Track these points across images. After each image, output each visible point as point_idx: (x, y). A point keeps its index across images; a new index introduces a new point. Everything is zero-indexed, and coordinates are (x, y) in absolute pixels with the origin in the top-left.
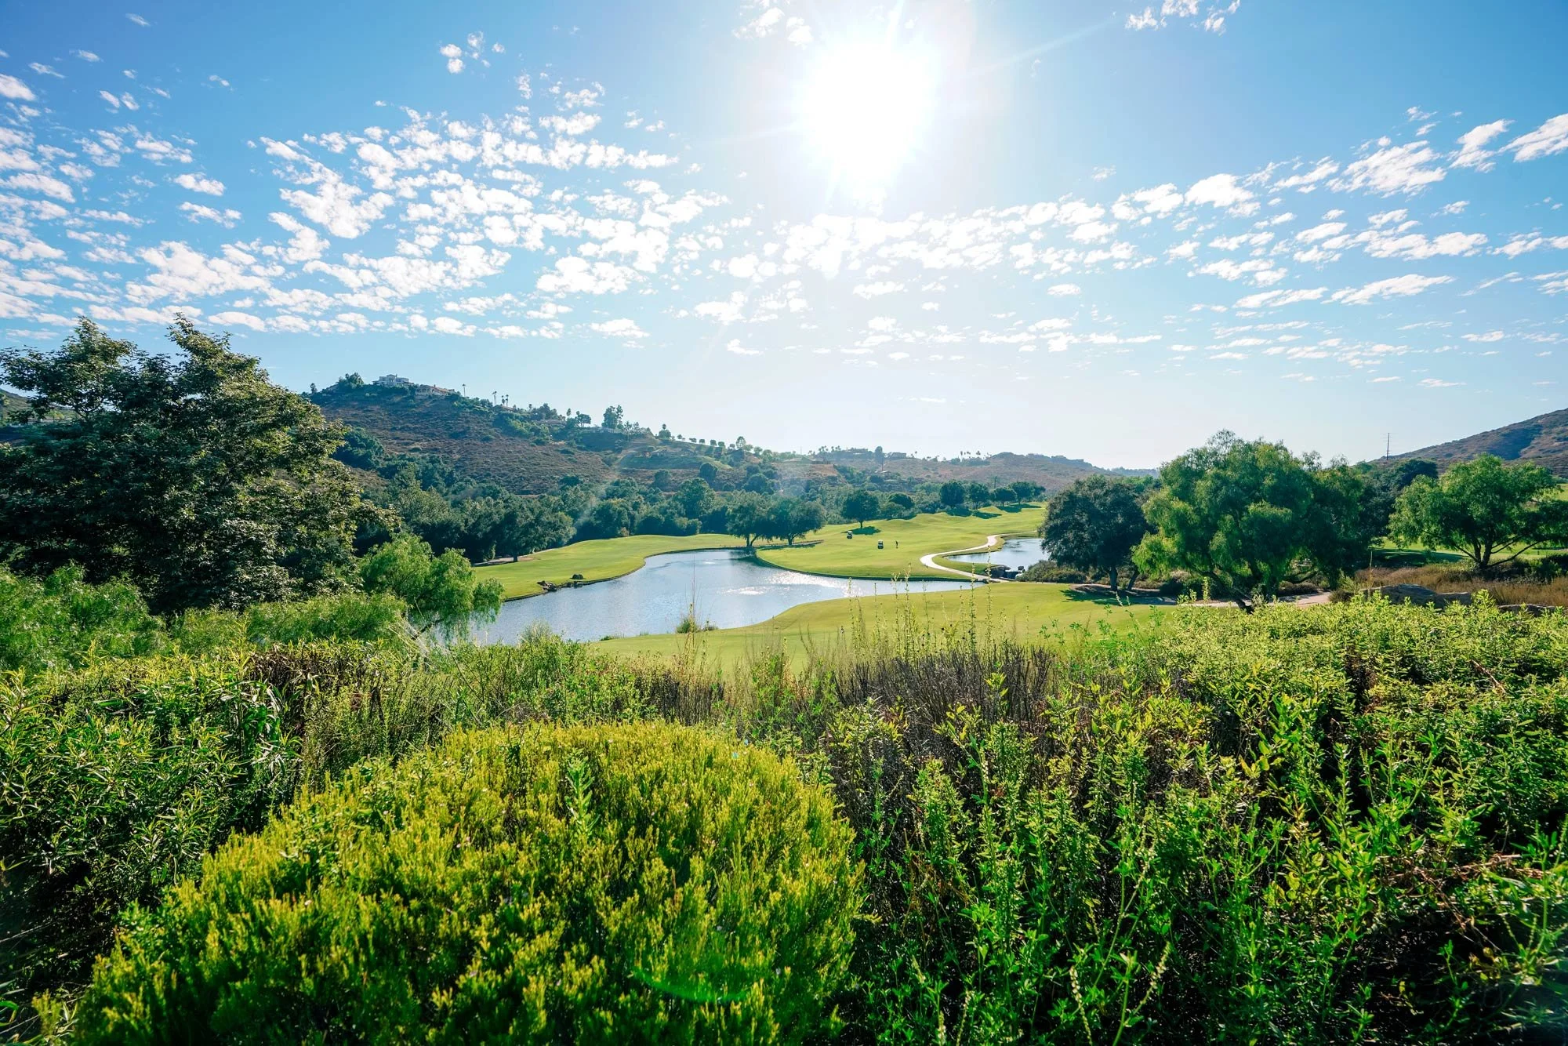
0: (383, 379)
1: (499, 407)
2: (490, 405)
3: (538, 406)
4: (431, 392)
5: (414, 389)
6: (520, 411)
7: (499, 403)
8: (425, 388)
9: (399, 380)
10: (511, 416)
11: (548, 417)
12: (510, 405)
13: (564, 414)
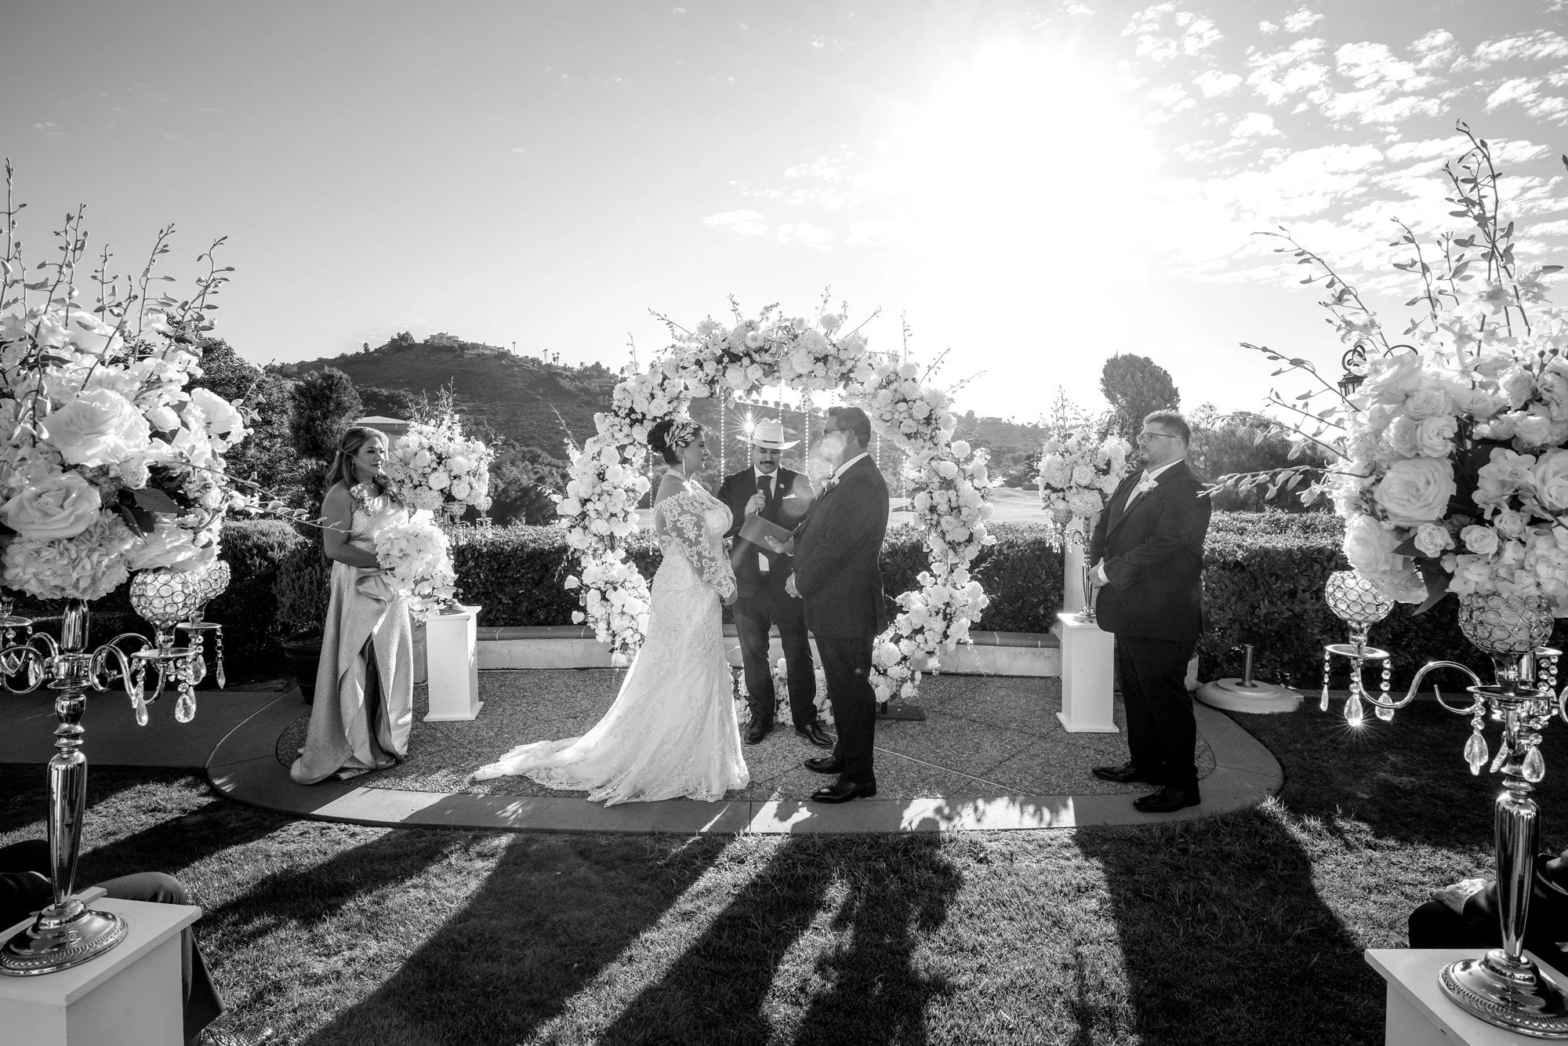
0: (433, 337)
1: (549, 366)
2: (540, 363)
3: (589, 364)
4: (481, 351)
5: (463, 347)
6: (571, 370)
7: (550, 360)
8: (474, 346)
9: (450, 338)
10: (560, 375)
11: (599, 377)
12: (561, 364)
13: (617, 373)
